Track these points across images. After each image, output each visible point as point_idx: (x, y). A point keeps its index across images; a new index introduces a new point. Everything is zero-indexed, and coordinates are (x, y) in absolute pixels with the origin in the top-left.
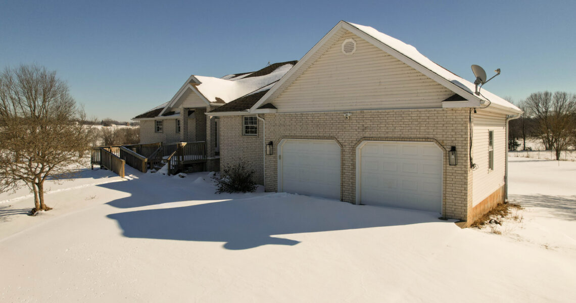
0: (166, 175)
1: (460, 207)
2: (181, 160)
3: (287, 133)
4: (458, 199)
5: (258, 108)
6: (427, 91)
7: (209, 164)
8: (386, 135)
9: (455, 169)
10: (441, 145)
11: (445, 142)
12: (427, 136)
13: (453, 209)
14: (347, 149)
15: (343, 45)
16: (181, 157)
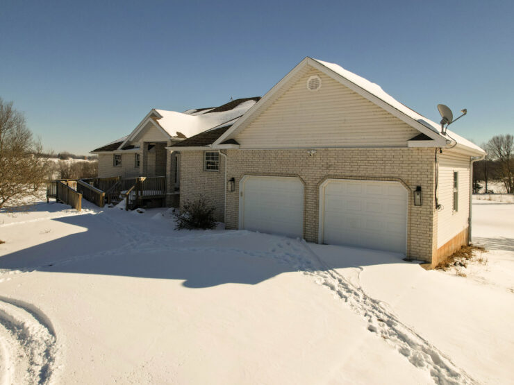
0: (124, 210)
1: (424, 249)
2: (139, 194)
3: (250, 169)
4: (422, 240)
5: (221, 144)
6: (393, 130)
7: (168, 199)
8: (351, 174)
9: (420, 209)
10: (407, 185)
11: (410, 181)
12: (392, 175)
13: (418, 250)
14: (310, 187)
15: (308, 82)
16: (140, 192)
